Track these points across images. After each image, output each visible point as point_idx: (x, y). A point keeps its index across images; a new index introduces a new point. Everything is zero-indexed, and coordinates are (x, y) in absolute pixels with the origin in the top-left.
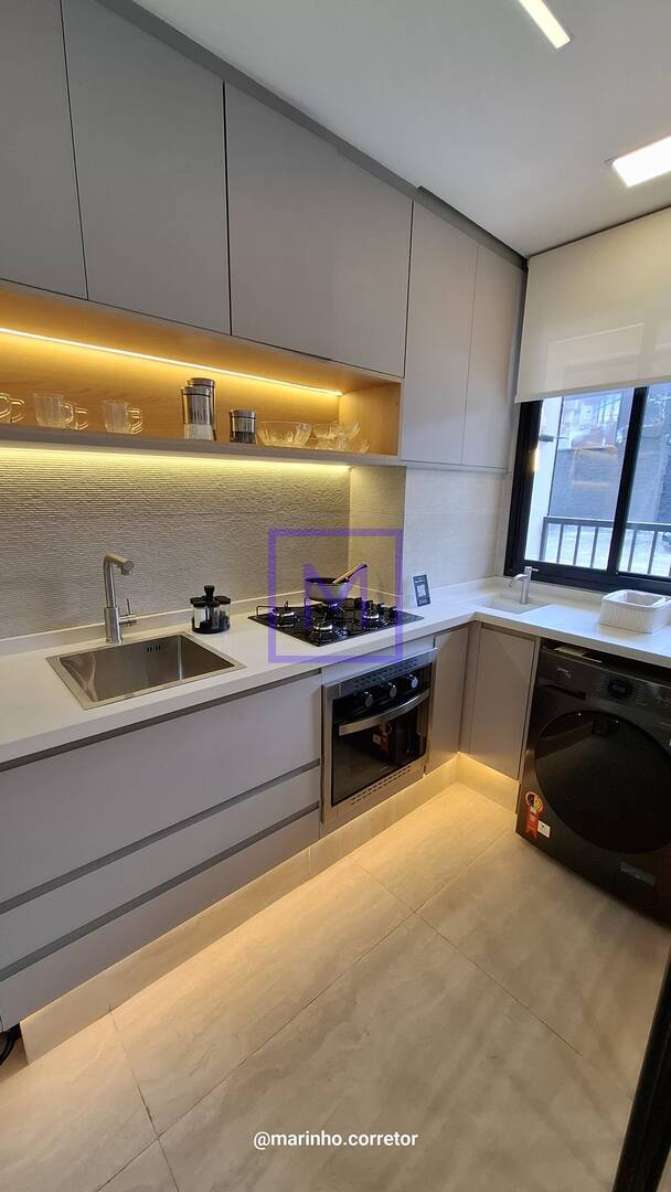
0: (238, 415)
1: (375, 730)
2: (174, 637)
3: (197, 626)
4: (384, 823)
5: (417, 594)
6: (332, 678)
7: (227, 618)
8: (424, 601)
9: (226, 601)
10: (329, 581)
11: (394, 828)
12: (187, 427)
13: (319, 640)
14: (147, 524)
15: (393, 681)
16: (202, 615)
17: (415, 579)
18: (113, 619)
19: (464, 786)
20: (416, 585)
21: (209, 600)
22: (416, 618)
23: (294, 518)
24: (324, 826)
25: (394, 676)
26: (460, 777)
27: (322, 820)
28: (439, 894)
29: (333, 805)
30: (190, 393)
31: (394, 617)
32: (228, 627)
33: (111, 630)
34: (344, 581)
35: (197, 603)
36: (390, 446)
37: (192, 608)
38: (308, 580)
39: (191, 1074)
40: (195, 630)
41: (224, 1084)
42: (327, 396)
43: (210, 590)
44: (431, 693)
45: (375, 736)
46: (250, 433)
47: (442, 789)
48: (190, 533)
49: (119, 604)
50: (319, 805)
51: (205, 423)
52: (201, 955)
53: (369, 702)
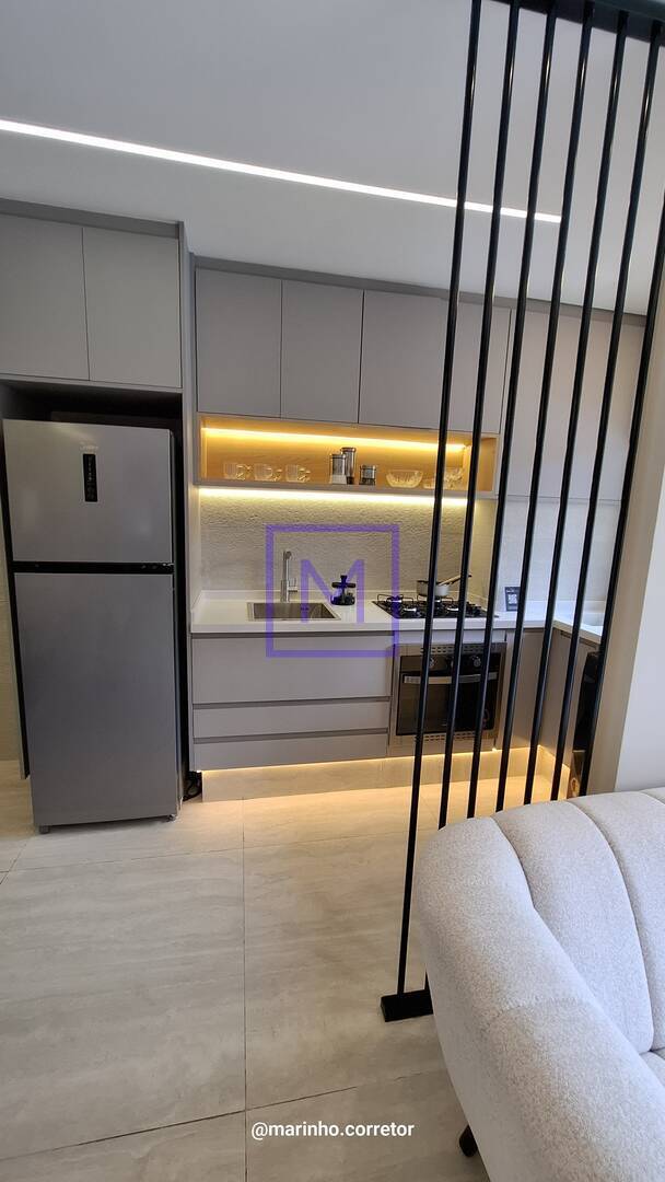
0: (364, 468)
2: (317, 604)
3: (333, 599)
5: (507, 601)
7: (353, 597)
8: (514, 607)
9: (353, 586)
12: (331, 476)
16: (336, 592)
17: (507, 588)
18: (285, 588)
20: (507, 594)
21: (343, 584)
24: (389, 747)
27: (389, 743)
29: (398, 734)
30: (335, 456)
32: (353, 603)
33: (283, 594)
34: (448, 584)
35: (335, 585)
40: (331, 601)
43: (344, 578)
46: (372, 479)
49: (289, 579)
50: (388, 732)
51: (341, 474)
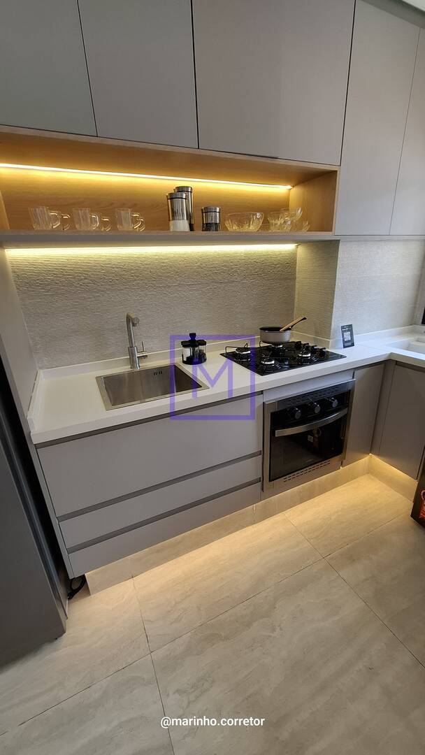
0: (207, 210)
1: (309, 433)
2: (170, 366)
3: (185, 360)
4: (310, 495)
5: (343, 338)
6: (270, 398)
7: (205, 354)
8: (349, 344)
9: (204, 343)
10: (277, 329)
11: (316, 500)
12: (172, 222)
13: (263, 371)
14: (154, 293)
15: (318, 402)
16: (188, 352)
17: (343, 327)
18: (133, 354)
19: (373, 477)
20: (343, 332)
21: (192, 342)
22: (342, 357)
23: (254, 285)
24: (264, 493)
25: (319, 398)
26: (370, 471)
27: (263, 490)
28: (343, 549)
29: (270, 481)
30: (172, 197)
31: (322, 356)
32: (205, 360)
33: (132, 361)
34: (288, 329)
35: (185, 345)
36: (327, 225)
37: (182, 348)
38: (261, 329)
39: (171, 624)
40: (184, 362)
41: (189, 634)
42: (280, 190)
43: (193, 335)
44: (350, 411)
45: (309, 436)
46: (216, 224)
47: (354, 478)
48: (182, 298)
49: (137, 344)
50: (261, 480)
51: (183, 219)
52: (185, 557)
53: (298, 415)
